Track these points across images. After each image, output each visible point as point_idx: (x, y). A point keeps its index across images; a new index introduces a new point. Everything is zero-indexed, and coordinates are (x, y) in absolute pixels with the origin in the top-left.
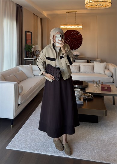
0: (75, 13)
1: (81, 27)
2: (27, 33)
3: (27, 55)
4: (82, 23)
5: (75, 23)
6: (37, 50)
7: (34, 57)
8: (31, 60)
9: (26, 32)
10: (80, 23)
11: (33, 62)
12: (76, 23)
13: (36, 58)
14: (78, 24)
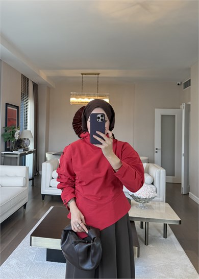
0: (97, 76)
2: (8, 107)
3: (8, 147)
5: (96, 94)
6: (25, 139)
7: (20, 150)
8: (15, 156)
9: (7, 105)
10: (105, 94)
11: (18, 159)
12: (99, 94)
13: (23, 152)
14: (102, 96)
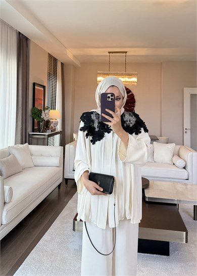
0: (125, 54)
1: (135, 79)
2: (36, 87)
3: (36, 128)
4: (136, 73)
5: (124, 73)
6: (53, 119)
7: (48, 131)
10: (134, 73)
11: (46, 140)
12: (126, 73)
14: (130, 75)
